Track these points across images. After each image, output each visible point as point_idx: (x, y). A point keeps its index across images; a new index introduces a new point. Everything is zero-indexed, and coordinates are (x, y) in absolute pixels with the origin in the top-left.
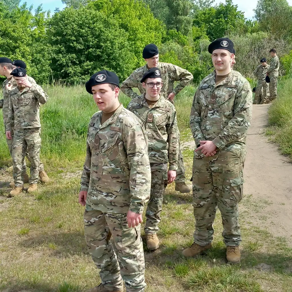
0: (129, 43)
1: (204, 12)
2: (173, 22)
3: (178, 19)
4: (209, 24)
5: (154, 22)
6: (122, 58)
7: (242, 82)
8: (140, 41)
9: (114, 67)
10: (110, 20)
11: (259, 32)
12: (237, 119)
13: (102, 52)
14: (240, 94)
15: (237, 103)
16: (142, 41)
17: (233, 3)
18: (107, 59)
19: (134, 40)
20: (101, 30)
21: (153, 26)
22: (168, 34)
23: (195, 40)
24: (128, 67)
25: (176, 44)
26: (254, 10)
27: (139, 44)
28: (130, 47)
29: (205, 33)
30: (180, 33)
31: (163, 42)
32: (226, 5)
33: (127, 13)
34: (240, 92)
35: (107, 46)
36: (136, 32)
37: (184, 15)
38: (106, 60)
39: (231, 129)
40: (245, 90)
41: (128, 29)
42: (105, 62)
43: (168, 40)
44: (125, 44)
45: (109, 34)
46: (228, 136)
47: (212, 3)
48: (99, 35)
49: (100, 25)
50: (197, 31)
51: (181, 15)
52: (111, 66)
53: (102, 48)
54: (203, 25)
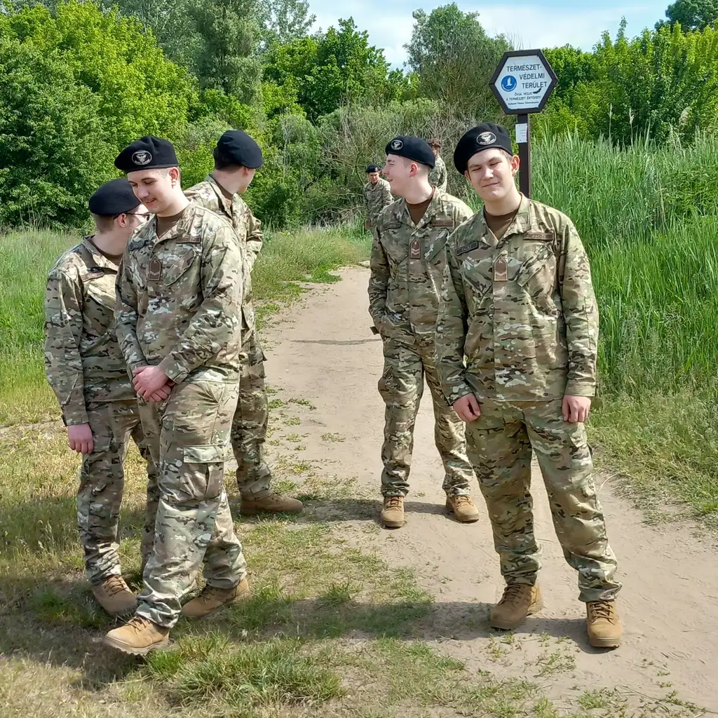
0: (103, 120)
1: (291, 47)
2: (214, 70)
3: (225, 63)
4: (304, 79)
5: (165, 70)
6: (86, 157)
7: (211, 230)
8: (130, 115)
9: (66, 180)
10: (50, 62)
11: (419, 99)
12: (207, 312)
13: (33, 144)
14: (209, 257)
15: (204, 277)
16: (136, 115)
17: (356, 27)
18: (46, 160)
19: (116, 114)
20: (27, 89)
21: (163, 79)
22: (202, 99)
23: (270, 116)
24: (100, 180)
25: (224, 126)
26: (405, 46)
27: (128, 123)
28: (105, 129)
29: (295, 98)
30: (233, 98)
31: (190, 120)
32: (341, 32)
33: (96, 47)
34: (209, 250)
35: (44, 128)
36: (119, 94)
37: (240, 55)
38: (43, 163)
39: (195, 336)
40: (218, 248)
41: (99, 85)
42: (42, 168)
43: (205, 115)
44: (92, 121)
45: (49, 98)
46: (192, 352)
47: (309, 27)
48: (24, 99)
49: (24, 76)
50: (275, 93)
51: (234, 54)
52: (56, 179)
53: (32, 132)
54: (289, 80)
